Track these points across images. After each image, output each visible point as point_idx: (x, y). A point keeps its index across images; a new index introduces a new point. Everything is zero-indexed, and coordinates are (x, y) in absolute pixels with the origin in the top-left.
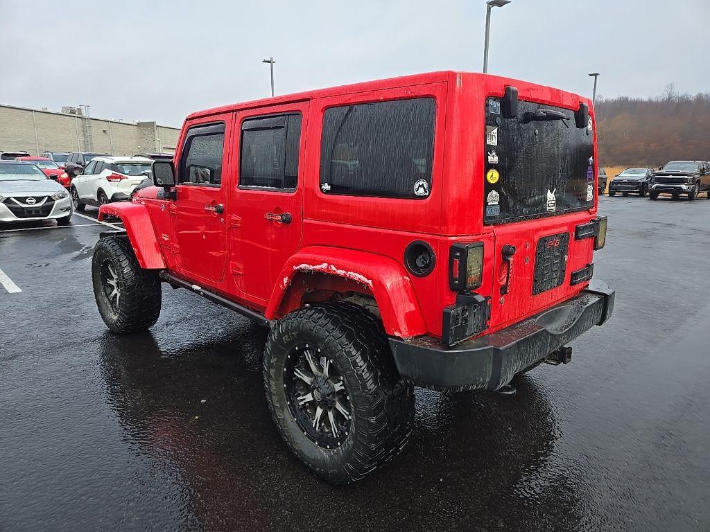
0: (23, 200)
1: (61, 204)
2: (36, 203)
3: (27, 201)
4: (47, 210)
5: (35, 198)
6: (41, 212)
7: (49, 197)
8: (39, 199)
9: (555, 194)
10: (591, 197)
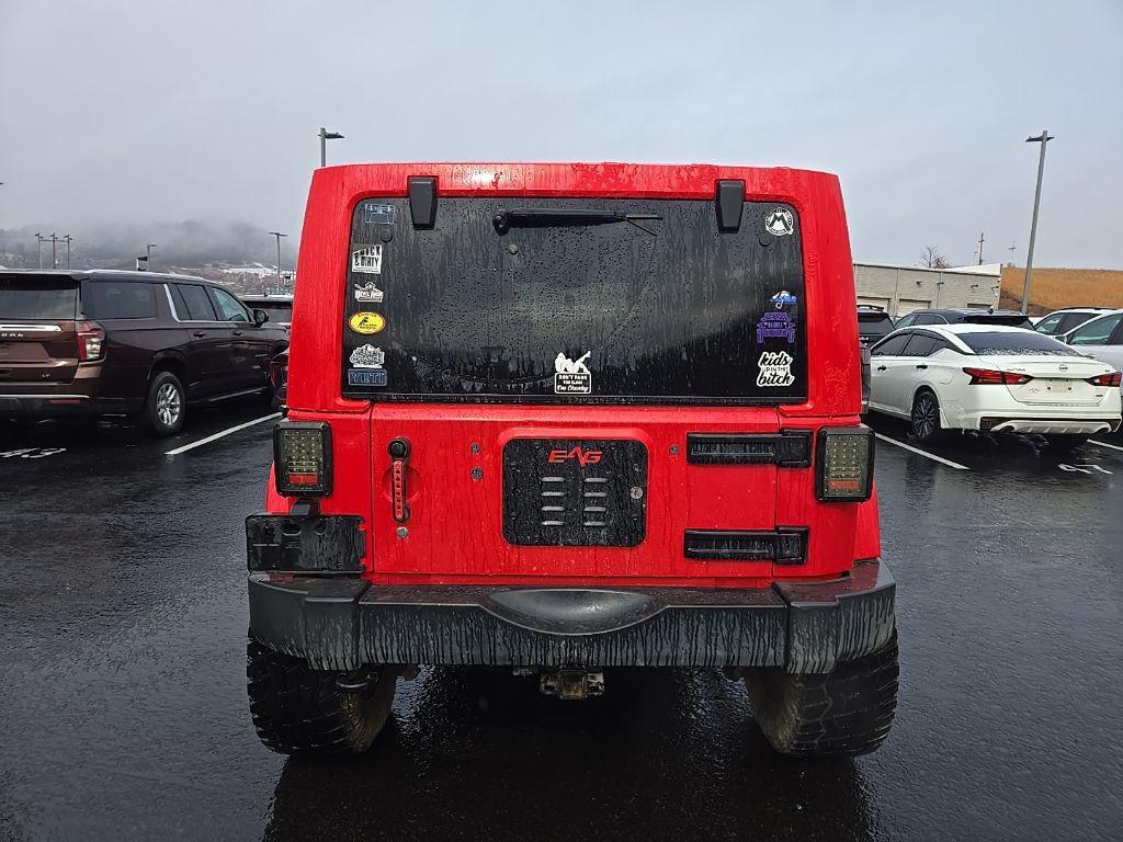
9: (587, 362)
10: (787, 378)
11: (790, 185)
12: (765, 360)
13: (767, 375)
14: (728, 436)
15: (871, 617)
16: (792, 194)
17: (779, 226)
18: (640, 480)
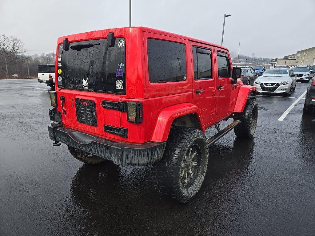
0: (266, 84)
1: (282, 87)
2: (271, 86)
3: (268, 85)
4: (274, 89)
5: (271, 83)
6: (271, 90)
7: (277, 83)
8: (272, 84)
9: (87, 81)
10: (122, 87)
11: (123, 32)
12: (117, 82)
13: (118, 86)
14: (108, 101)
15: (135, 155)
16: (124, 35)
17: (121, 44)
18: (95, 111)
